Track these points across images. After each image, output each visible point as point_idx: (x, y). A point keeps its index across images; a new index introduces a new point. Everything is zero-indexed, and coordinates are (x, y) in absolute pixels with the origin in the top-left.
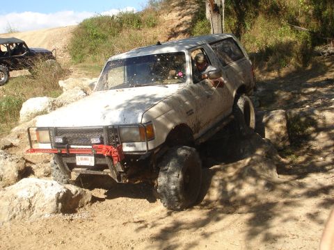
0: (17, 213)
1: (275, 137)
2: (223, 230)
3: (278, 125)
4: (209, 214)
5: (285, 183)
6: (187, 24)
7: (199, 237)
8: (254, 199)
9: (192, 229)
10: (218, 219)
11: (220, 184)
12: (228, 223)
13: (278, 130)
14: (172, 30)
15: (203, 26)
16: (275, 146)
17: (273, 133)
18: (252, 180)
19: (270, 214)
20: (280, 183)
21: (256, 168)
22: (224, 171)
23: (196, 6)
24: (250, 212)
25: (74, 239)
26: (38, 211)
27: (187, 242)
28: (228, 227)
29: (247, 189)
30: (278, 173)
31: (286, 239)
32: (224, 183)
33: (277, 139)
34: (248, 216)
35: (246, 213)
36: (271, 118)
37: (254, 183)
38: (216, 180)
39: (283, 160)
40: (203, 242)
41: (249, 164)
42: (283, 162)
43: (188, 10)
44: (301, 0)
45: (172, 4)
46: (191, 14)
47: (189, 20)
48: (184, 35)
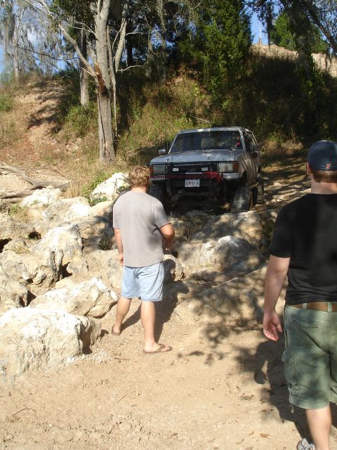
3: (252, 229)
6: (52, 109)
13: (252, 235)
14: (32, 116)
15: (79, 113)
23: (60, 88)
26: (55, 354)
36: (242, 221)
43: (51, 93)
44: (197, 89)
45: (29, 84)
46: (55, 98)
47: (53, 105)
48: (49, 123)
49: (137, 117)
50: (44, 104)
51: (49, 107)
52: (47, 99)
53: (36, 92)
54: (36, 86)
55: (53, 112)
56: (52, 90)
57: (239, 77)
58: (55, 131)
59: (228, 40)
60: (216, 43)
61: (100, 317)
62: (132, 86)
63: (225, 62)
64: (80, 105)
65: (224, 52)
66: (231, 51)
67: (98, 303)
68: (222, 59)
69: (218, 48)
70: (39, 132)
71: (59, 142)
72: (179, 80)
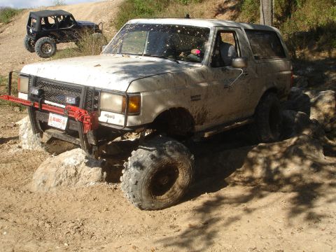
0: (63, 180)
1: (323, 118)
2: (266, 206)
3: (327, 106)
4: (252, 191)
5: (331, 164)
7: (241, 212)
8: (299, 179)
9: (235, 204)
10: (261, 196)
11: (265, 162)
12: (271, 200)
13: (326, 111)
14: (220, 6)
16: (323, 127)
17: (321, 113)
18: (297, 159)
19: (315, 194)
20: (326, 165)
21: (303, 147)
22: (270, 149)
24: (293, 191)
25: (118, 207)
26: (84, 178)
27: (229, 216)
28: (272, 204)
29: (292, 168)
30: (325, 155)
31: (330, 219)
32: (268, 161)
33: (325, 121)
34: (292, 195)
35: (290, 192)
36: (320, 98)
37: (300, 163)
38: (261, 158)
39: (330, 141)
40: (245, 217)
41: (295, 143)
42: (330, 144)
48: (232, 11)
55: (237, 2)
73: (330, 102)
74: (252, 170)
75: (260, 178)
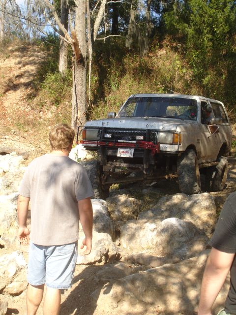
6: (31, 75)
13: (205, 219)
14: (10, 80)
15: (56, 80)
23: (42, 54)
38: (174, 284)
43: (31, 58)
44: (178, 62)
45: (10, 48)
46: (35, 63)
47: (32, 70)
48: (26, 89)
49: (114, 88)
50: (23, 69)
51: (28, 72)
52: (27, 64)
53: (16, 57)
54: (17, 50)
55: (32, 78)
56: (33, 56)
57: (224, 52)
58: (30, 97)
59: (214, 13)
60: (201, 16)
61: (17, 295)
62: (113, 56)
63: (210, 36)
64: (58, 72)
65: (210, 25)
66: (217, 25)
67: (15, 280)
68: (208, 33)
69: (204, 21)
70: (15, 97)
71: (33, 109)
72: (162, 52)
73: (207, 208)
74: (165, 302)
75: (179, 312)
